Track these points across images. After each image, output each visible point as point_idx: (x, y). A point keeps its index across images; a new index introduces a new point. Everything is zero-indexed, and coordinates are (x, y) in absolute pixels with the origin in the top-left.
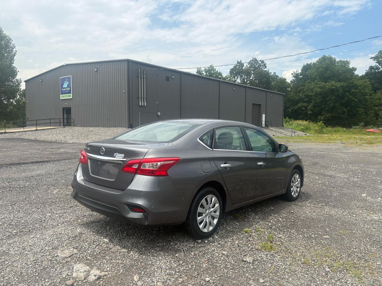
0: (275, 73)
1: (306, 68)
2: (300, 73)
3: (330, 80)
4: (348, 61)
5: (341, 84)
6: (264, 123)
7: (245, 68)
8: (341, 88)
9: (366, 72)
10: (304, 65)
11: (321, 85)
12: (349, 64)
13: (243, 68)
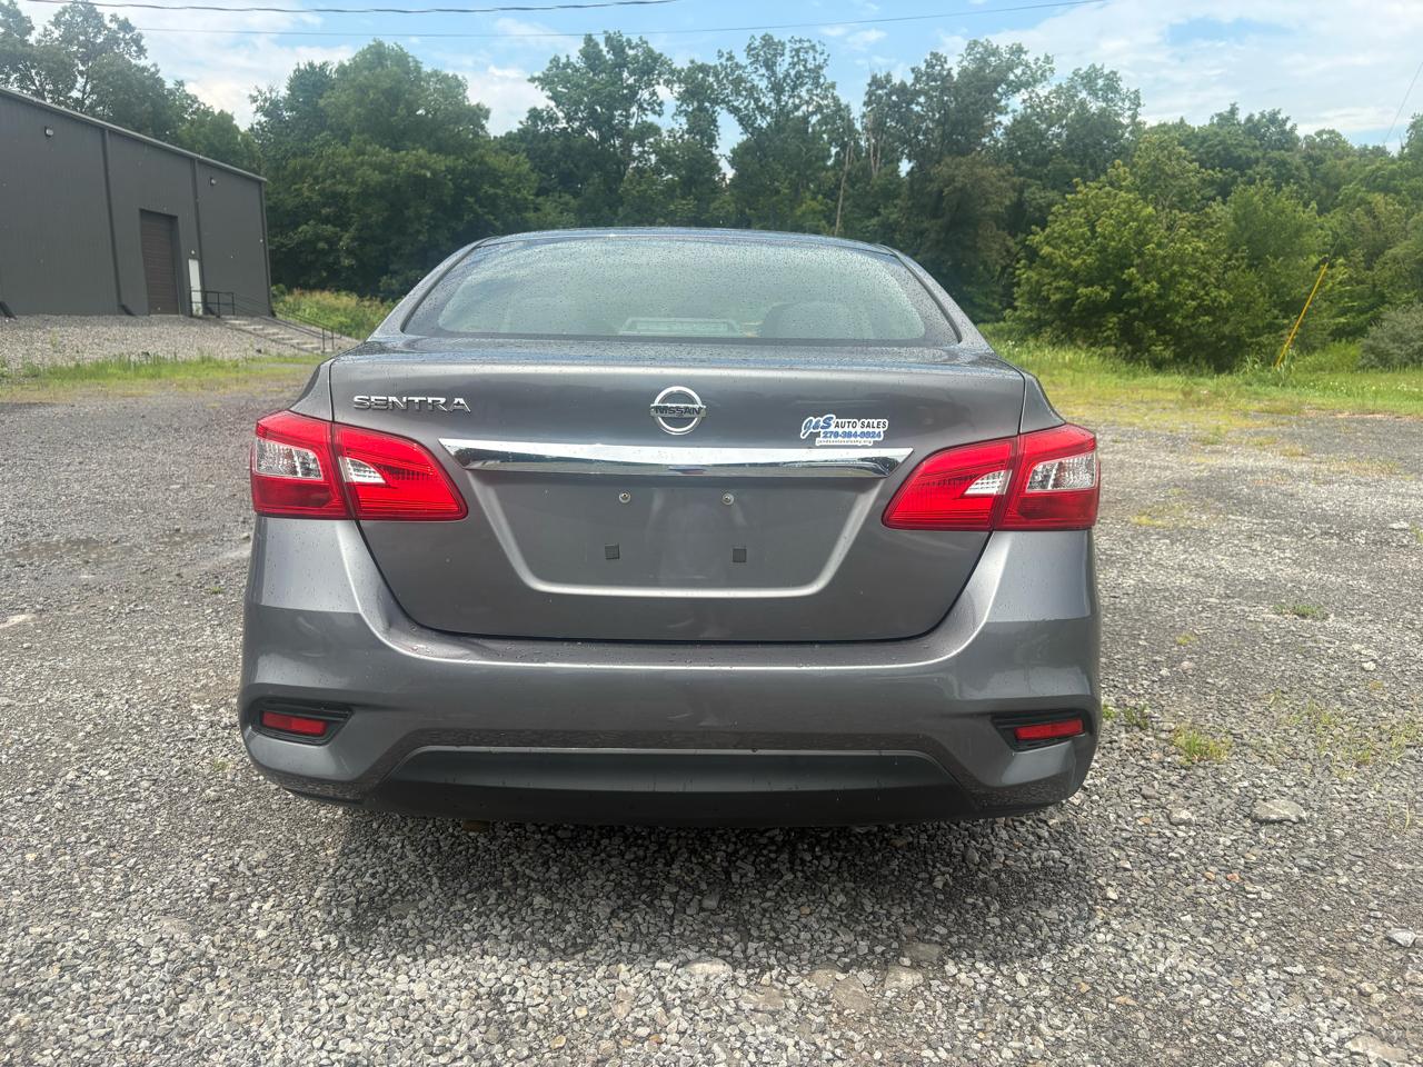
0: (181, 83)
1: (309, 82)
2: (284, 98)
3: (408, 144)
4: (460, 78)
5: (448, 163)
6: (197, 297)
7: (39, 41)
8: (449, 177)
9: (521, 126)
10: (298, 70)
11: (380, 158)
12: (465, 90)
13: (32, 39)
